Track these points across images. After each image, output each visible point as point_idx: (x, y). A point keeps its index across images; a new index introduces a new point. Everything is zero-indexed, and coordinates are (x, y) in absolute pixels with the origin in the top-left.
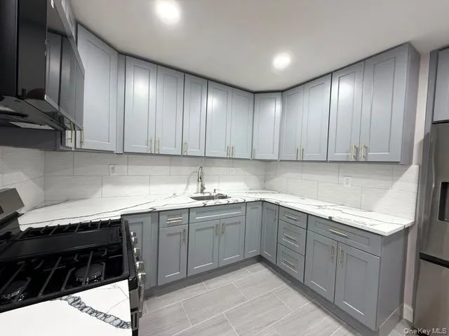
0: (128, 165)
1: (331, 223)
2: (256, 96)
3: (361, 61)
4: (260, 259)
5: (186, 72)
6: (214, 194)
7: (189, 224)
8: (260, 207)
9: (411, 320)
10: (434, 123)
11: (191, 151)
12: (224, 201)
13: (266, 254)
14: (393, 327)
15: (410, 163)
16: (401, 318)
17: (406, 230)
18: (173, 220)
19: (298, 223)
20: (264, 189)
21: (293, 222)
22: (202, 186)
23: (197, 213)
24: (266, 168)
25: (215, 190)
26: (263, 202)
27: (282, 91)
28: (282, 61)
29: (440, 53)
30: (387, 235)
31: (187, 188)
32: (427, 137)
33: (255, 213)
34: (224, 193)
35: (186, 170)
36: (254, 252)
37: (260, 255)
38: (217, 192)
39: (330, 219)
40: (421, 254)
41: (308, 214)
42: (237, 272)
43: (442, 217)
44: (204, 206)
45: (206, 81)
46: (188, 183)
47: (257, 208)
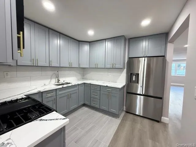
0: (17, 71)
1: (107, 87)
2: (80, 42)
3: (113, 38)
4: (84, 105)
5: (49, 28)
6: (64, 83)
7: (56, 95)
8: (83, 86)
9: (125, 110)
10: (129, 58)
11: (54, 64)
12: (70, 85)
13: (86, 103)
14: (122, 113)
15: (125, 68)
16: (123, 110)
17: (124, 86)
18: (49, 95)
19: (97, 89)
20: (83, 79)
21: (95, 89)
22: (58, 79)
23: (60, 91)
24: (83, 71)
25: (64, 81)
26: (84, 83)
27: (90, 42)
28: (91, 33)
29: (130, 40)
30: (120, 88)
31: (51, 81)
32: (128, 61)
33: (82, 88)
34: (69, 82)
35: (50, 73)
36: (82, 103)
37: (84, 104)
38: (65, 82)
39: (107, 86)
40: (127, 92)
41: (100, 86)
42: (76, 112)
43: (131, 82)
44: (63, 88)
45: (59, 34)
46: (51, 79)
47: (82, 86)
